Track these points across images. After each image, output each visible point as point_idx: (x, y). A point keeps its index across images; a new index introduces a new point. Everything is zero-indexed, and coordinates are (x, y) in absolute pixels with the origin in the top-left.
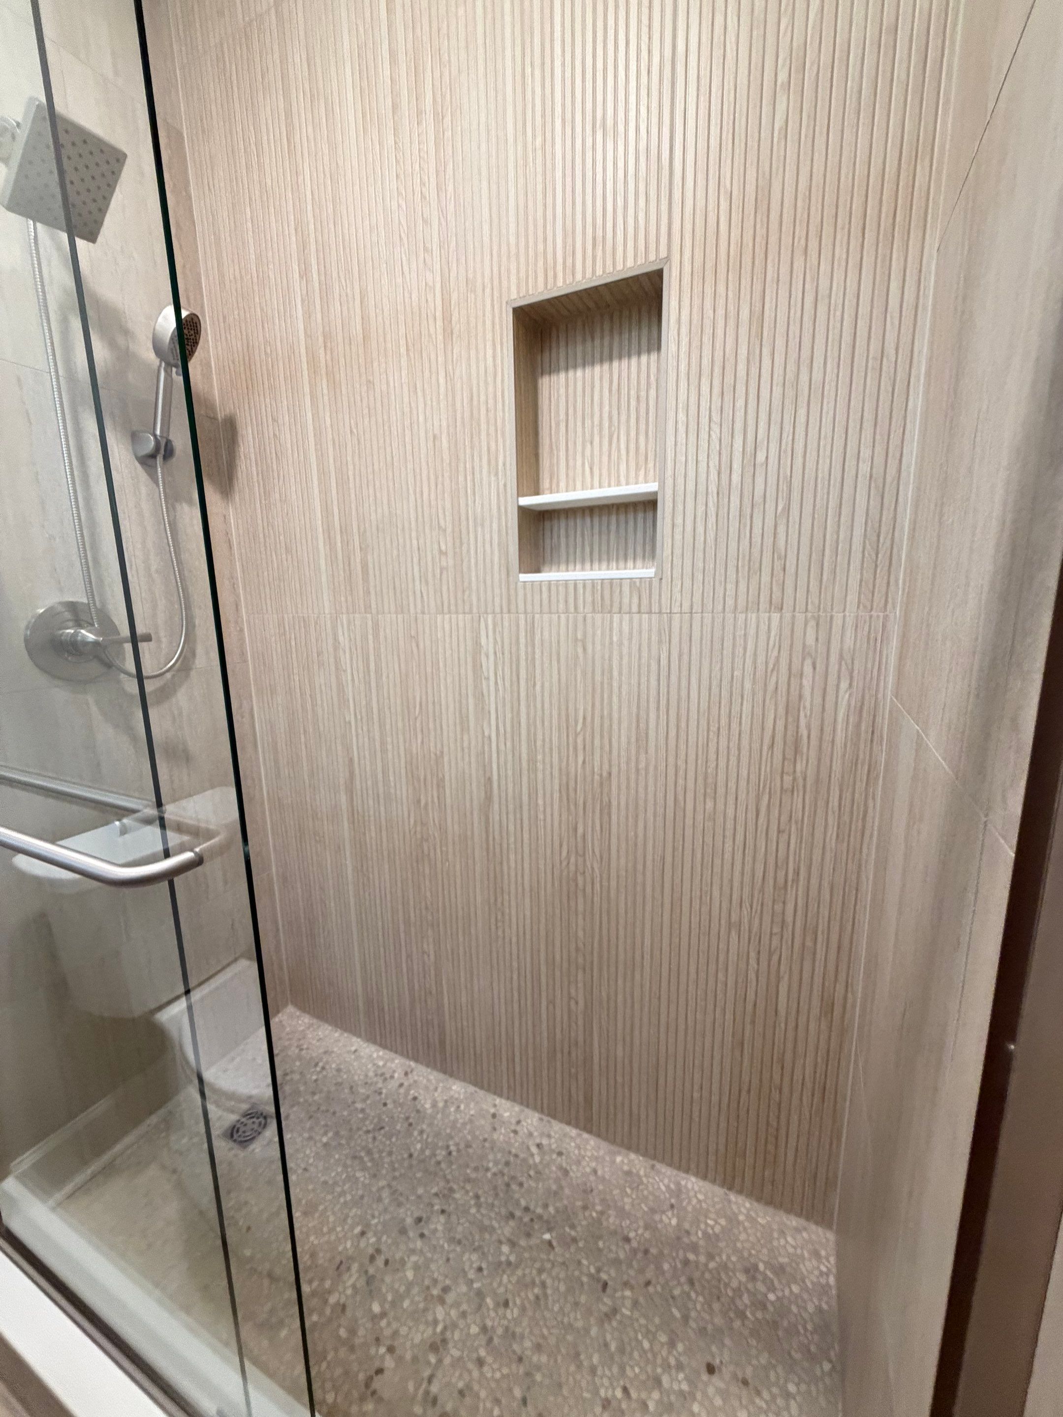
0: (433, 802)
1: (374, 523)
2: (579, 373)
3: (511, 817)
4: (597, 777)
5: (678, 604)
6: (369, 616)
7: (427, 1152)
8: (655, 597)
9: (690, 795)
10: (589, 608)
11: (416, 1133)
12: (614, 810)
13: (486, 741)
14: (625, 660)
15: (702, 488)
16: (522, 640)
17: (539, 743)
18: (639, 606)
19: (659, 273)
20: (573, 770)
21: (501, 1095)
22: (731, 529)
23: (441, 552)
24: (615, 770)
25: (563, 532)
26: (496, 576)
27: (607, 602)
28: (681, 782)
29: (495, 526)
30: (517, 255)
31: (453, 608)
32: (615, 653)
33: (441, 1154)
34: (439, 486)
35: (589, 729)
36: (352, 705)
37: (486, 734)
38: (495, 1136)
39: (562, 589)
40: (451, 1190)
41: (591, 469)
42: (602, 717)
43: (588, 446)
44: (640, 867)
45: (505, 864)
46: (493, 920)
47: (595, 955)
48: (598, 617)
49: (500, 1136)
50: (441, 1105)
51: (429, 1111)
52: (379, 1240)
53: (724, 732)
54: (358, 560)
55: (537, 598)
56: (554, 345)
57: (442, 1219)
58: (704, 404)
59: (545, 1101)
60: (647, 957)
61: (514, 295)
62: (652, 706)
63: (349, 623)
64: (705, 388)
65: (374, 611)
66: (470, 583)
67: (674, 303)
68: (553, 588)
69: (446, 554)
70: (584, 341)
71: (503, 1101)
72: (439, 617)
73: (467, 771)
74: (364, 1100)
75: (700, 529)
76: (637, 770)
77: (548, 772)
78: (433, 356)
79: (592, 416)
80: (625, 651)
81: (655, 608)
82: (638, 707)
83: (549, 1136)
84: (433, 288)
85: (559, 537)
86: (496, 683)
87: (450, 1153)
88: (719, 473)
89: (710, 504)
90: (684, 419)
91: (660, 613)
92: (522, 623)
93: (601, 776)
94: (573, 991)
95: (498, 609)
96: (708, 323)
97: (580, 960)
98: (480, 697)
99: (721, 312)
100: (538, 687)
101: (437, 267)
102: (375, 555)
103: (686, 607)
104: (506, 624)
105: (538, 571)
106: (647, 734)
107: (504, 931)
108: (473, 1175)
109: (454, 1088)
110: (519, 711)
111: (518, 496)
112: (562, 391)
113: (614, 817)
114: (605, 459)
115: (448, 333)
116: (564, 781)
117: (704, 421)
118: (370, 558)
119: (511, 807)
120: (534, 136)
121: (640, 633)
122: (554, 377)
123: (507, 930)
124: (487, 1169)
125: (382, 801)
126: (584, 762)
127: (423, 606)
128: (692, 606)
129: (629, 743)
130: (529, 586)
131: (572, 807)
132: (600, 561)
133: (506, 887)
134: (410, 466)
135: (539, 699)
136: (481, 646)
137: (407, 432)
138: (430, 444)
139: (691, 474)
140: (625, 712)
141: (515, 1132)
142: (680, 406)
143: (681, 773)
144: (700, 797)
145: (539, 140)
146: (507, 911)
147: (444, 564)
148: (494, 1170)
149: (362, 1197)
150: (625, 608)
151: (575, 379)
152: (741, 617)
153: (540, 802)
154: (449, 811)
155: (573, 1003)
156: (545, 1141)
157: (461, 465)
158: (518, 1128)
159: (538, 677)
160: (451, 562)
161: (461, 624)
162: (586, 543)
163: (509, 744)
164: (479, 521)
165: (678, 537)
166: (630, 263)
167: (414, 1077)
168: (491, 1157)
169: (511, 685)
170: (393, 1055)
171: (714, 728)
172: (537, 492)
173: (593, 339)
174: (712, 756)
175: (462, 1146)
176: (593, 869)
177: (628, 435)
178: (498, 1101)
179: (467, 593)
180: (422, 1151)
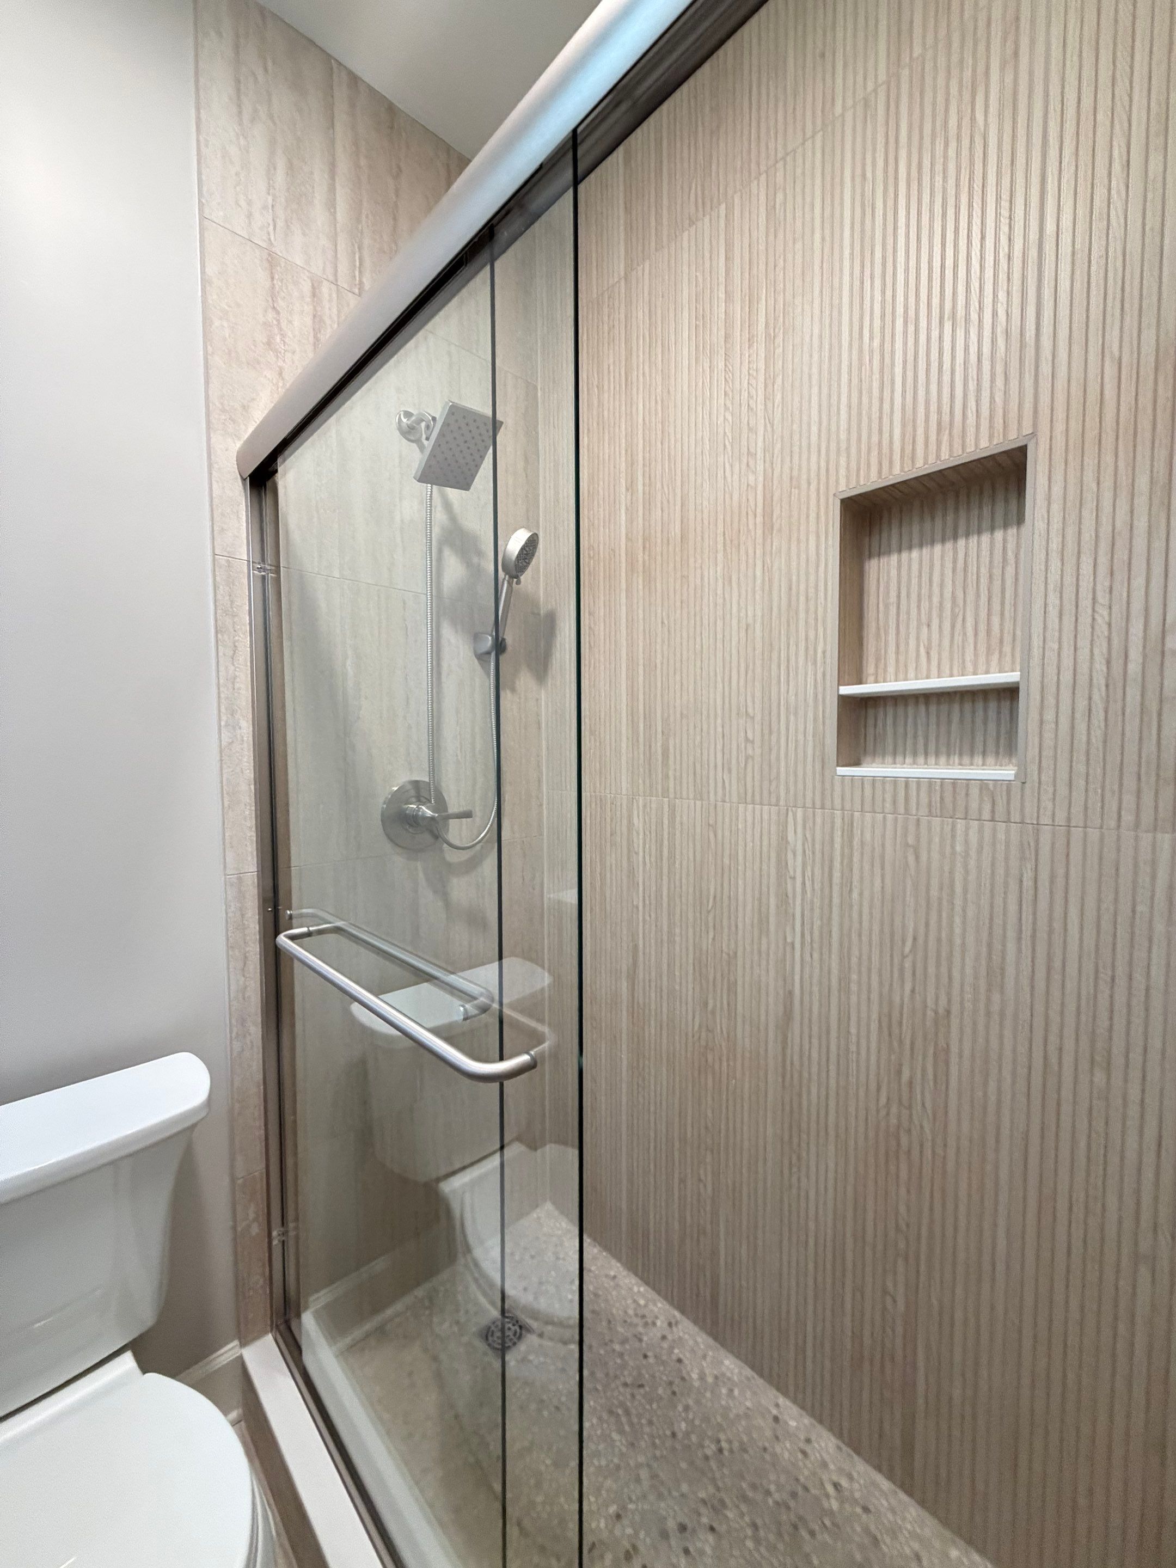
0: (722, 1008)
1: (678, 709)
2: (915, 554)
3: (815, 1041)
4: (930, 1014)
5: (1049, 813)
6: (666, 800)
7: (694, 1438)
8: (1016, 803)
9: (1068, 1060)
10: (924, 811)
11: (680, 1408)
12: (954, 1059)
13: (788, 949)
14: (972, 877)
15: (1083, 679)
16: (838, 840)
17: (854, 960)
18: (993, 812)
19: (1023, 450)
20: (897, 999)
21: (785, 1394)
22: (1128, 729)
23: (747, 740)
24: (955, 1009)
25: (890, 721)
26: (809, 767)
27: (950, 806)
28: (1053, 1038)
29: (810, 715)
30: (848, 448)
31: (757, 798)
32: (959, 865)
33: (711, 1449)
34: (750, 673)
35: (920, 954)
36: (641, 889)
37: (789, 940)
38: (778, 1450)
39: (889, 787)
40: (722, 1502)
41: (928, 653)
42: (939, 940)
43: (925, 630)
44: (991, 1141)
45: (805, 1097)
46: (786, 1162)
47: (924, 1241)
48: (936, 821)
49: (785, 1450)
50: (710, 1380)
51: (697, 1384)
52: (636, 1533)
53: (1121, 982)
54: (659, 744)
55: (858, 793)
56: (885, 526)
57: (711, 1538)
58: (1086, 585)
59: (846, 1424)
60: (1000, 1267)
61: (842, 487)
62: (1011, 934)
63: (645, 806)
64: (1087, 569)
65: (672, 796)
66: (778, 773)
67: (1042, 480)
68: (878, 785)
69: (753, 742)
70: (922, 519)
71: (788, 1403)
72: (741, 807)
73: (763, 979)
74: (624, 1342)
75: (1081, 727)
76: (988, 1014)
77: (864, 996)
78: (751, 551)
79: (930, 597)
80: (972, 863)
81: (1016, 816)
82: (990, 934)
83: (850, 1478)
84: (756, 488)
85: (885, 725)
86: (804, 883)
87: (721, 1450)
88: (1108, 662)
89: (1096, 697)
90: (1058, 602)
91: (1022, 822)
92: (838, 822)
93: (936, 1012)
94: (890, 1285)
95: (809, 804)
96: (1089, 497)
97: (902, 1245)
98: (784, 899)
99: (1107, 483)
100: (855, 895)
101: (760, 468)
102: (678, 741)
103: (1061, 818)
104: (819, 820)
105: (857, 763)
106: (1003, 969)
107: (799, 1179)
108: (750, 1494)
109: (727, 1362)
110: (830, 919)
111: (839, 685)
112: (894, 572)
113: (954, 1070)
114: (946, 642)
115: (769, 527)
116: (886, 1010)
117: (1086, 603)
118: (671, 742)
119: (815, 1029)
120: (871, 338)
121: (994, 844)
122: (884, 560)
123: (804, 1180)
124: (768, 1493)
125: (665, 997)
126: (913, 991)
127: (724, 795)
128: (1069, 819)
129: (976, 978)
130: (847, 780)
131: (895, 1044)
132: (937, 755)
133: (804, 1126)
134: (719, 655)
135: (856, 908)
136: (787, 842)
137: (720, 623)
138: (743, 634)
139: (1067, 662)
140: (970, 939)
141: (804, 1453)
142: (1051, 587)
143: (1054, 1028)
144: (1084, 1065)
145: (876, 343)
146: (804, 1154)
147: (750, 752)
148: (777, 1496)
149: (618, 1468)
150: (973, 812)
151: (910, 560)
152: (1146, 838)
153: (853, 1030)
154: (739, 1020)
155: (889, 1300)
156: (844, 1483)
157: (775, 656)
158: (808, 1449)
159: (855, 883)
160: (758, 751)
161: (766, 817)
162: (920, 733)
163: (816, 956)
164: (792, 710)
165: (1048, 736)
166: (984, 443)
167: (678, 1332)
168: (772, 1477)
169: (822, 890)
170: (656, 1296)
171: (1105, 976)
172: (860, 682)
173: (933, 519)
174: (1103, 1015)
175: (736, 1445)
176: (922, 1127)
177: (977, 616)
178: (781, 1400)
179: (774, 784)
180: (687, 1434)
